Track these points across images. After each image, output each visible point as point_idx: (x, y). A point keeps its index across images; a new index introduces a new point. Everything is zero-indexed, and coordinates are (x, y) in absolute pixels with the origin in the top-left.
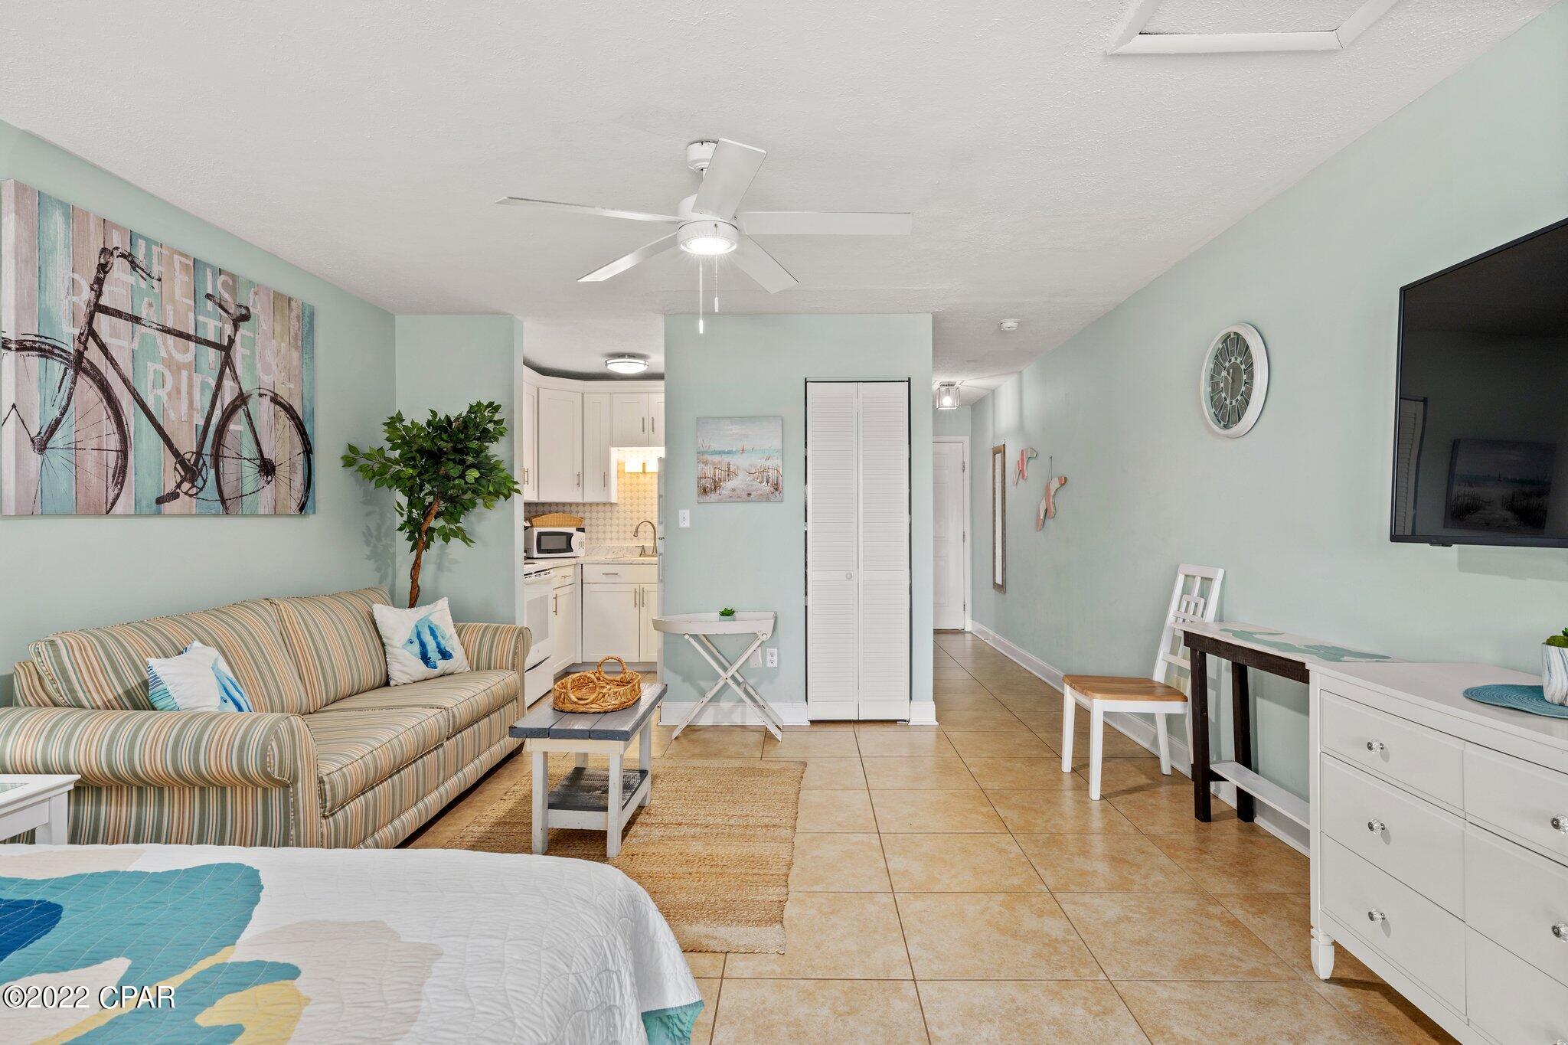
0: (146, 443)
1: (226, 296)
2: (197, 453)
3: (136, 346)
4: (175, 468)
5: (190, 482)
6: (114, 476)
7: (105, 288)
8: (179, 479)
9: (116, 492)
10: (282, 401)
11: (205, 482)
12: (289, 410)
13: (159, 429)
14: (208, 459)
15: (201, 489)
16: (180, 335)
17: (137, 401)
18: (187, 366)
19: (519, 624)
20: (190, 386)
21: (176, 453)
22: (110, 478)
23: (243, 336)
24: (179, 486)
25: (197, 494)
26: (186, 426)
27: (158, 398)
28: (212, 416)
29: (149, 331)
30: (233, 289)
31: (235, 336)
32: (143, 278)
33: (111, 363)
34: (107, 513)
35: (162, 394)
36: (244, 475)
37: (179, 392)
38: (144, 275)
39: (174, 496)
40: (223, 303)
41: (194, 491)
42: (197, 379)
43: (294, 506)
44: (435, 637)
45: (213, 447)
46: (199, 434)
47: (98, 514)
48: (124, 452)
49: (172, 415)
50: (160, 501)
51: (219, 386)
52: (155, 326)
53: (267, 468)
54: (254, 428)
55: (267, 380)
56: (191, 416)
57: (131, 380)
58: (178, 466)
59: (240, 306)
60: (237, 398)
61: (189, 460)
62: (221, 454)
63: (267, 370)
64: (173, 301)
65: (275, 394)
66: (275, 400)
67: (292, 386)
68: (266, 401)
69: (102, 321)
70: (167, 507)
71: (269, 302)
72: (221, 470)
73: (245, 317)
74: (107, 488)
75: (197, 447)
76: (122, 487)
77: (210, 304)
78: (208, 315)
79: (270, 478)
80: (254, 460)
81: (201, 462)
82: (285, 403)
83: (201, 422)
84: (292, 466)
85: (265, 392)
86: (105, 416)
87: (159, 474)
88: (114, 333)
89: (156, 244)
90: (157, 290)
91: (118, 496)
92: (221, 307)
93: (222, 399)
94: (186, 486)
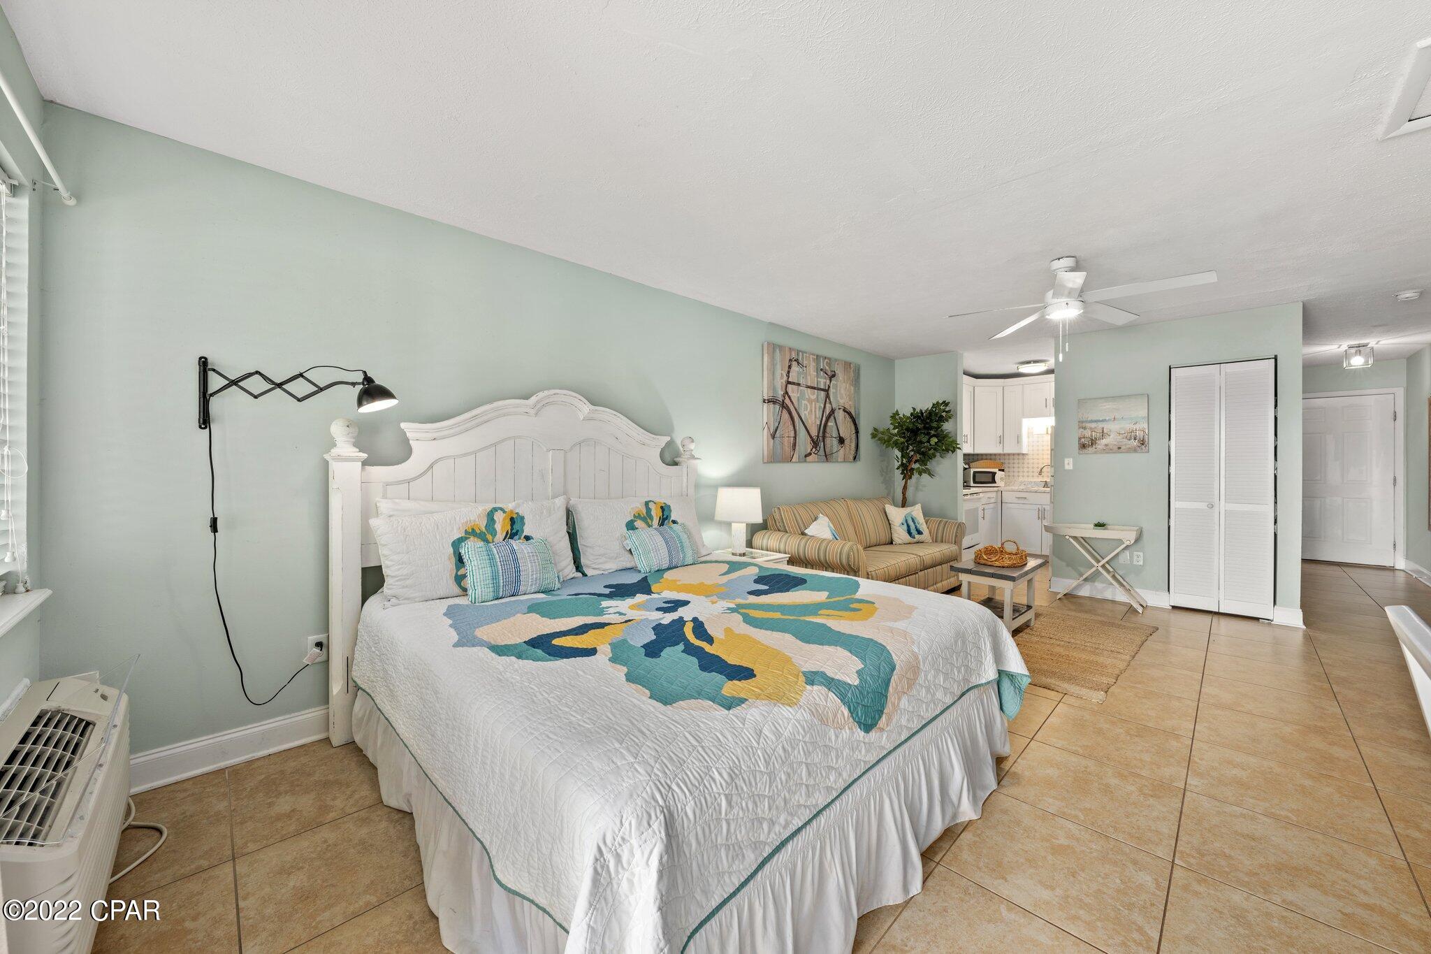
0: (802, 433)
1: (827, 367)
2: (817, 436)
3: (799, 395)
5: (815, 448)
7: (790, 375)
8: (812, 447)
9: (793, 453)
10: (847, 410)
11: (820, 448)
12: (850, 414)
13: (806, 427)
14: (821, 438)
15: (819, 451)
16: (812, 388)
17: (799, 417)
18: (814, 400)
19: (959, 521)
20: (815, 408)
21: (811, 437)
22: (791, 448)
23: (833, 384)
24: (811, 450)
26: (814, 425)
27: (805, 414)
28: (822, 420)
29: (802, 388)
30: (829, 364)
31: (830, 384)
32: (801, 368)
33: (792, 403)
34: (791, 461)
35: (807, 413)
36: (833, 444)
37: (812, 411)
38: (801, 366)
39: (810, 454)
40: (826, 371)
41: (816, 452)
42: (818, 405)
43: (852, 458)
44: (914, 523)
45: (822, 433)
46: (818, 427)
47: (788, 461)
48: (795, 437)
49: (810, 421)
50: (806, 456)
51: (825, 407)
52: (804, 386)
53: (841, 441)
54: (837, 423)
55: (842, 402)
56: (815, 421)
57: (797, 409)
58: (811, 442)
59: (832, 371)
60: (831, 411)
61: (815, 439)
62: (825, 435)
63: (842, 396)
64: (810, 374)
65: (844, 407)
66: (845, 410)
67: (851, 403)
68: (841, 411)
69: (789, 388)
70: (808, 459)
71: (843, 367)
72: (825, 443)
73: (834, 376)
74: (790, 451)
75: (818, 433)
77: (822, 373)
78: (821, 377)
79: (843, 445)
80: (837, 437)
81: (819, 440)
82: (849, 411)
83: (819, 423)
84: (851, 439)
85: (841, 407)
86: (790, 424)
87: (806, 445)
88: (793, 391)
89: (805, 352)
90: (805, 371)
91: (793, 455)
92: (825, 373)
93: (826, 412)
94: (814, 450)
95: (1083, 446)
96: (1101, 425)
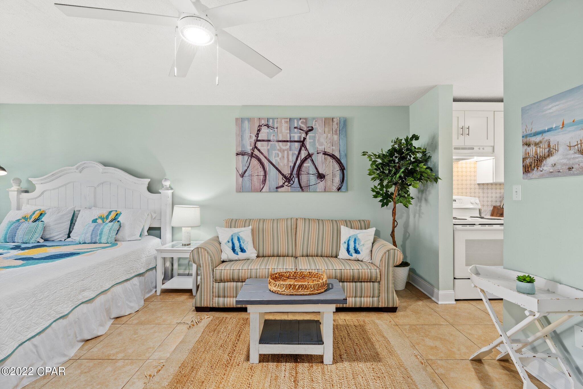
0: (272, 172)
1: (302, 125)
2: (290, 174)
3: (269, 147)
4: (282, 179)
5: (288, 182)
6: (262, 182)
7: (259, 135)
8: (284, 182)
9: (263, 186)
10: (329, 153)
11: (294, 182)
12: (333, 156)
13: (277, 169)
14: (295, 176)
15: (292, 184)
16: (284, 141)
17: (269, 162)
18: (287, 150)
20: (288, 155)
21: (283, 175)
22: (261, 183)
23: (310, 136)
24: (284, 184)
25: (291, 185)
26: (286, 167)
27: (276, 160)
28: (296, 163)
29: (273, 143)
30: (306, 123)
31: (306, 137)
32: (271, 129)
33: (261, 154)
34: (260, 191)
35: (278, 159)
36: (310, 179)
37: (283, 157)
38: (272, 128)
39: (282, 186)
40: (301, 128)
42: (291, 153)
43: (335, 188)
45: (297, 172)
46: (291, 168)
47: (258, 192)
48: (265, 176)
49: (281, 164)
51: (299, 153)
52: (275, 141)
53: (321, 176)
54: (315, 164)
55: (321, 148)
56: (288, 164)
57: (267, 157)
58: (284, 178)
59: (309, 127)
60: (307, 156)
61: (288, 176)
62: (300, 173)
63: (322, 144)
64: (281, 132)
65: (325, 152)
66: (325, 154)
67: (334, 148)
68: (321, 155)
69: (259, 144)
70: (279, 190)
71: (322, 122)
72: (300, 178)
73: (311, 129)
74: (260, 185)
75: (291, 172)
76: (265, 185)
77: (296, 130)
78: (295, 133)
79: (322, 180)
80: (315, 174)
81: (292, 176)
82: (330, 154)
83: (292, 165)
84: (334, 175)
85: (320, 152)
86: (259, 167)
87: (277, 181)
88: (262, 146)
89: (276, 119)
90: (276, 131)
91: (263, 187)
92: (300, 129)
93: (301, 157)
94: (286, 184)
95: (527, 169)
96: (547, 136)
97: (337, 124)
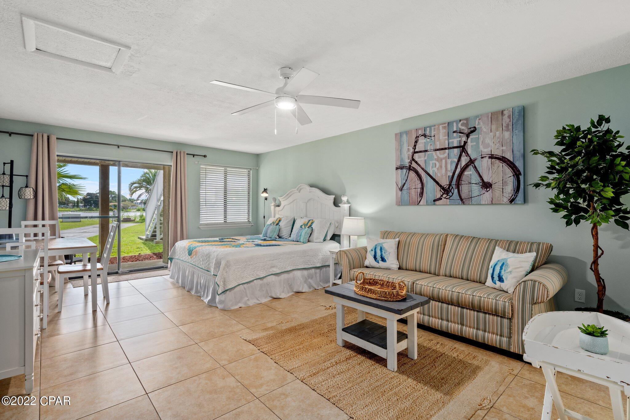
0: (429, 184)
1: (463, 128)
2: (449, 185)
3: (426, 158)
4: (440, 191)
5: (446, 194)
6: (420, 195)
7: (417, 147)
8: (442, 194)
9: (420, 199)
10: (497, 156)
11: (453, 194)
12: (503, 159)
13: (434, 180)
14: (454, 186)
15: (451, 196)
16: (442, 149)
17: (427, 173)
18: (445, 158)
20: (446, 164)
21: (441, 186)
22: (419, 195)
23: (472, 139)
24: (442, 196)
25: (449, 198)
26: (444, 177)
27: (433, 171)
28: (456, 172)
29: (430, 152)
30: (466, 125)
31: (467, 140)
32: (428, 138)
33: (419, 165)
34: (418, 204)
35: (435, 169)
36: (472, 190)
37: (441, 167)
38: (429, 137)
39: (440, 199)
40: (461, 131)
41: (448, 197)
42: (449, 161)
43: (506, 200)
45: (456, 182)
46: (450, 178)
47: (415, 205)
48: (422, 188)
49: (439, 175)
50: (434, 201)
51: (459, 160)
52: (432, 150)
53: (487, 186)
54: (478, 171)
55: (486, 151)
56: (446, 173)
57: (425, 168)
58: (441, 190)
59: (470, 128)
60: (468, 162)
61: (446, 188)
62: (460, 183)
63: (487, 146)
64: (439, 140)
65: (491, 155)
66: (492, 157)
67: (504, 148)
68: (486, 160)
69: (416, 156)
70: (437, 203)
71: (488, 119)
72: (460, 189)
73: (474, 130)
74: (418, 198)
75: (449, 183)
76: (422, 198)
77: (455, 134)
78: (455, 138)
79: (488, 189)
80: (478, 183)
81: (451, 187)
82: (499, 157)
83: (451, 174)
84: (504, 183)
85: (485, 156)
86: (417, 179)
87: (434, 193)
88: (419, 157)
89: (433, 126)
90: (433, 140)
91: (421, 200)
92: (460, 133)
93: (461, 164)
94: (444, 196)
97: (509, 117)
